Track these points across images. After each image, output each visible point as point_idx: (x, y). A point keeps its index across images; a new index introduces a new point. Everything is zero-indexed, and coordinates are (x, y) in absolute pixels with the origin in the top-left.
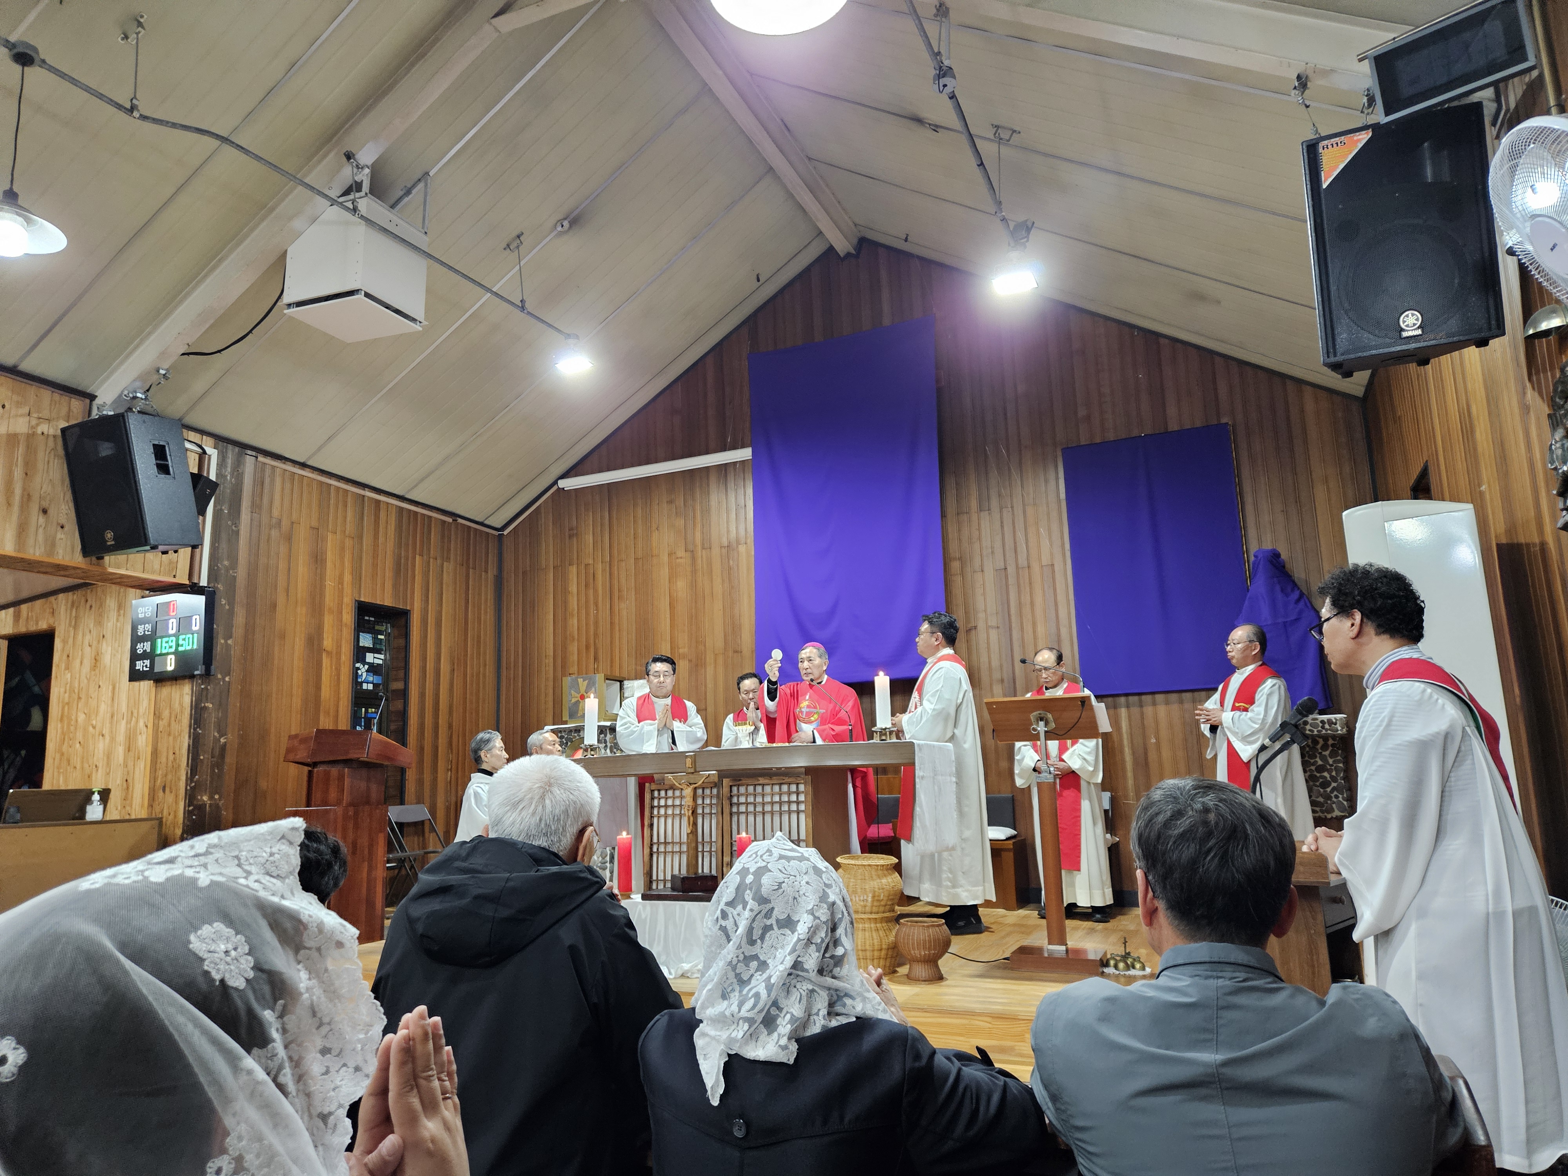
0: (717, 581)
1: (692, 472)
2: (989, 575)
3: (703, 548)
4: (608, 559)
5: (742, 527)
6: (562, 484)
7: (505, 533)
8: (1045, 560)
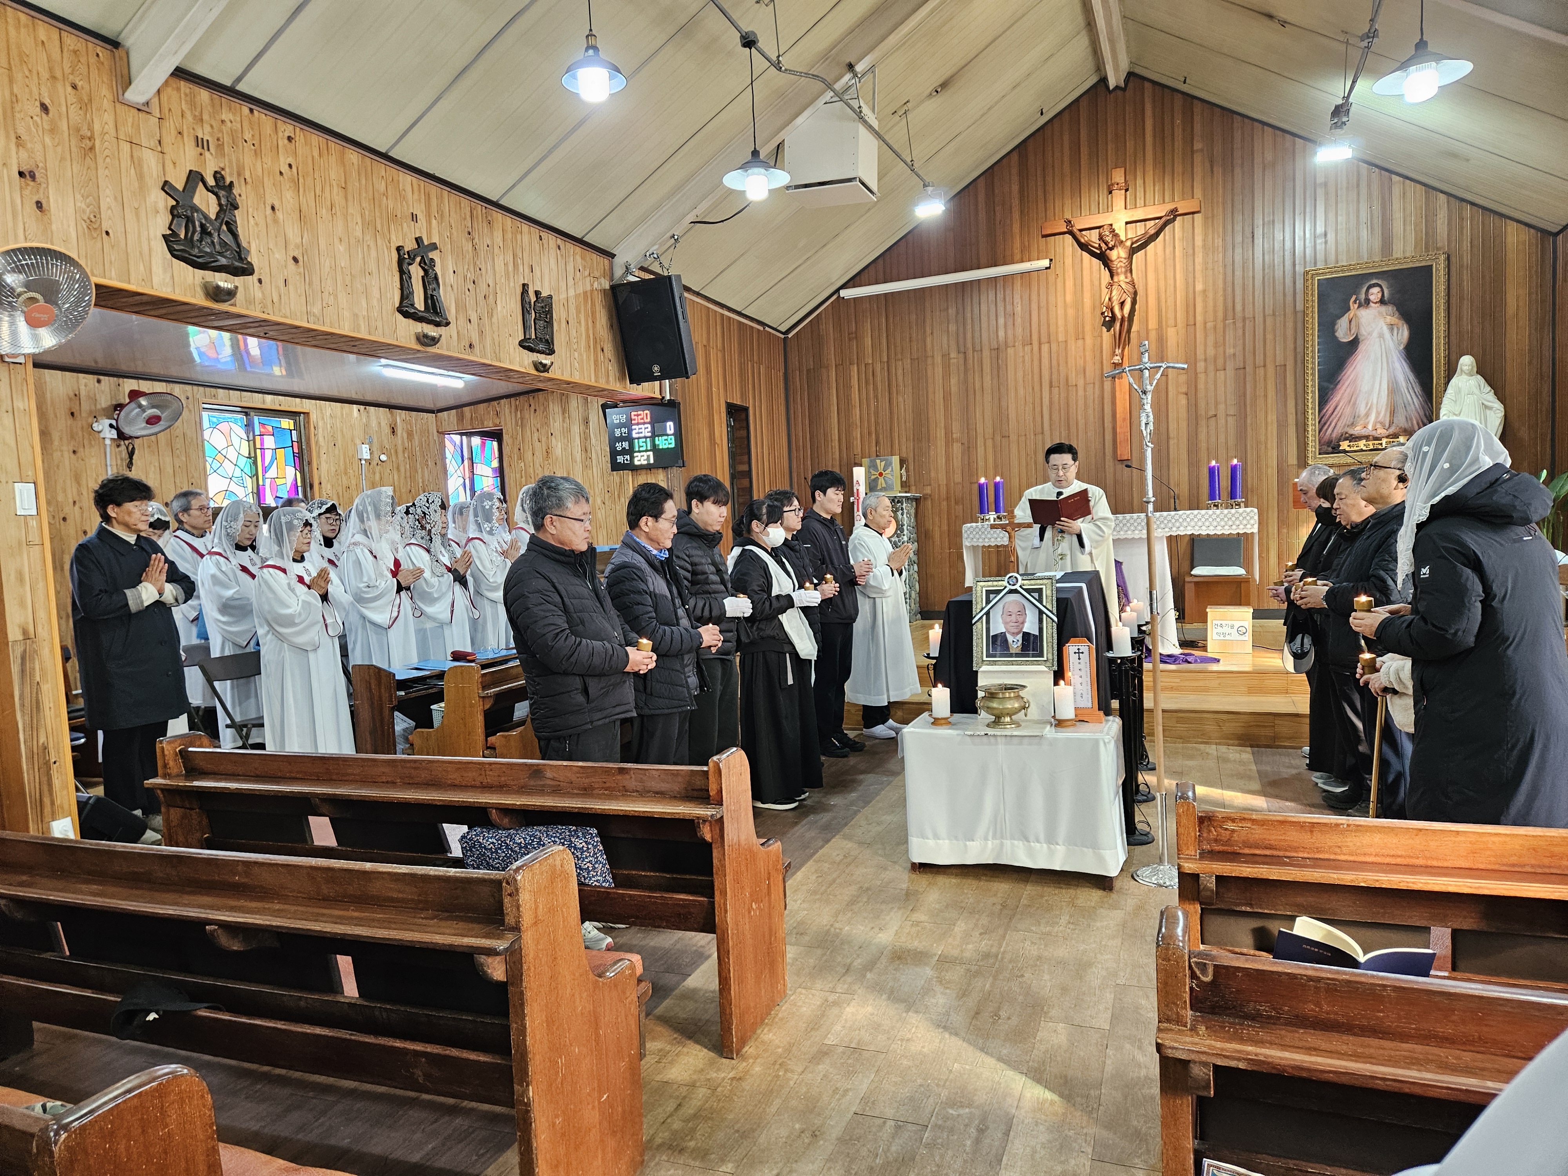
0: (987, 379)
1: (963, 284)
2: (1230, 372)
3: (974, 351)
4: (885, 359)
5: (1010, 332)
6: (843, 293)
7: (790, 336)
8: (1279, 360)
